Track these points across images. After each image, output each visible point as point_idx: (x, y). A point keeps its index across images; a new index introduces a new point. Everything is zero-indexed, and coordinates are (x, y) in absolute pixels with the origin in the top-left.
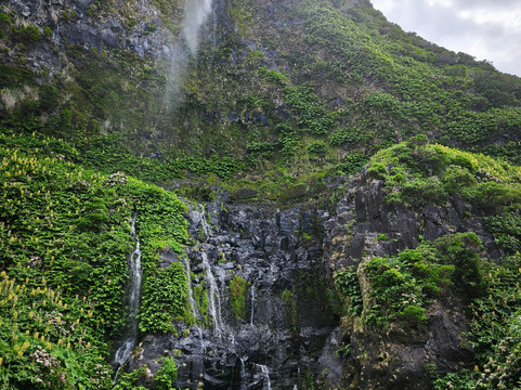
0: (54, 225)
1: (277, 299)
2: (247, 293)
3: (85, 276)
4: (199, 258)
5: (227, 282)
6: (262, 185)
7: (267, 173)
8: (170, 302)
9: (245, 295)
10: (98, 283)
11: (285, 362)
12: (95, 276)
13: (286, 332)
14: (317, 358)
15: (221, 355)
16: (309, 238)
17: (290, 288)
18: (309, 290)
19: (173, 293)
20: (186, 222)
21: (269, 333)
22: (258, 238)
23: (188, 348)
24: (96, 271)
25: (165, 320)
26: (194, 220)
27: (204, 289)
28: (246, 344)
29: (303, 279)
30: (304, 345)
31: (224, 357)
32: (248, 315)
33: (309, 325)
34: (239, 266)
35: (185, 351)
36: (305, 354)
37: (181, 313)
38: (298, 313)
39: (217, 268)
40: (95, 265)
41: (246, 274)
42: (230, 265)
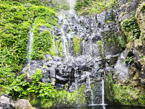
0: (3, 23)
1: (94, 44)
2: (81, 43)
3: (11, 40)
4: (59, 30)
5: (72, 39)
6: (91, 11)
7: (93, 6)
8: (43, 46)
9: (80, 44)
10: (16, 42)
11: (98, 70)
12: (15, 39)
13: (99, 57)
14: (113, 67)
15: (64, 67)
16: (110, 22)
17: (100, 39)
18: (110, 40)
19: (44, 42)
20: (56, 19)
21: (91, 58)
22: (88, 25)
23: (50, 65)
24: (15, 37)
25: (40, 54)
26: (59, 18)
27: (61, 42)
28: (79, 63)
29: (107, 35)
30: (108, 62)
31: (66, 68)
32: (82, 52)
33: (110, 54)
34: (78, 33)
35: (49, 66)
36: (108, 66)
37: (48, 51)
38: (105, 49)
39: (68, 34)
40: (15, 35)
41: (81, 36)
42: (74, 33)
